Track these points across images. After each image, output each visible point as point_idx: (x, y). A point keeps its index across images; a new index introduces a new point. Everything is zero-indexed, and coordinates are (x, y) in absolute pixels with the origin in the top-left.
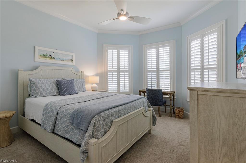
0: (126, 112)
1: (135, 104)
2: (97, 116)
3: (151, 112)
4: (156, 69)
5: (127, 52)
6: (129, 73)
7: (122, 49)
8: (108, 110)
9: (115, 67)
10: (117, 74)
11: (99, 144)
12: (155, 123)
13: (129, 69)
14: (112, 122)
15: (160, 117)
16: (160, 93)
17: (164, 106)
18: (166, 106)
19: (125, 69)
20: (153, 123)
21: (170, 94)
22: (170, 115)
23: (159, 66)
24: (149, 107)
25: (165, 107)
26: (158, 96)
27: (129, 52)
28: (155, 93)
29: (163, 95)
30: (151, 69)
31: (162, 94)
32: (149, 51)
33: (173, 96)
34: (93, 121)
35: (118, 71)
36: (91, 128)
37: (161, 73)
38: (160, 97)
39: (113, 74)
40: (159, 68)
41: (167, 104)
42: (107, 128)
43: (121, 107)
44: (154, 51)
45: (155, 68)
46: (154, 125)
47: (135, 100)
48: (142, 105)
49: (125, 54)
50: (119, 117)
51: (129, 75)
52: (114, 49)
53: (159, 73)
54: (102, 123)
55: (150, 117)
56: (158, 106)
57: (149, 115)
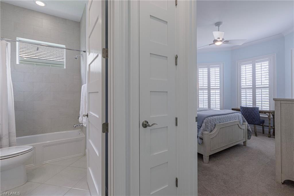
0: (224, 121)
1: (231, 116)
2: (206, 119)
3: (246, 126)
4: (251, 87)
5: (218, 69)
6: (220, 91)
7: (212, 67)
8: (212, 116)
9: (206, 85)
10: (207, 92)
11: (209, 135)
12: (250, 137)
13: (220, 87)
14: (215, 125)
15: (257, 136)
16: (256, 112)
17: (262, 126)
18: (265, 127)
19: (215, 86)
20: (248, 136)
21: (269, 112)
22: (269, 135)
23: (255, 83)
24: (244, 121)
25: (263, 128)
26: (254, 114)
27: (220, 69)
28: (251, 111)
29: (260, 114)
30: (246, 86)
31: (259, 112)
32: (243, 67)
33: (273, 116)
34: (205, 121)
35: (209, 89)
36: (204, 125)
37: (258, 91)
38: (256, 115)
39: (204, 92)
40: (255, 85)
41: (265, 124)
42: (213, 128)
43: (220, 116)
44: (249, 67)
45: (251, 85)
46: (249, 138)
47: (231, 113)
48: (237, 118)
49: (216, 72)
50: (219, 123)
51: (220, 93)
52: (204, 67)
53: (255, 90)
54: (209, 123)
55: (245, 129)
56: (254, 125)
57: (244, 128)
